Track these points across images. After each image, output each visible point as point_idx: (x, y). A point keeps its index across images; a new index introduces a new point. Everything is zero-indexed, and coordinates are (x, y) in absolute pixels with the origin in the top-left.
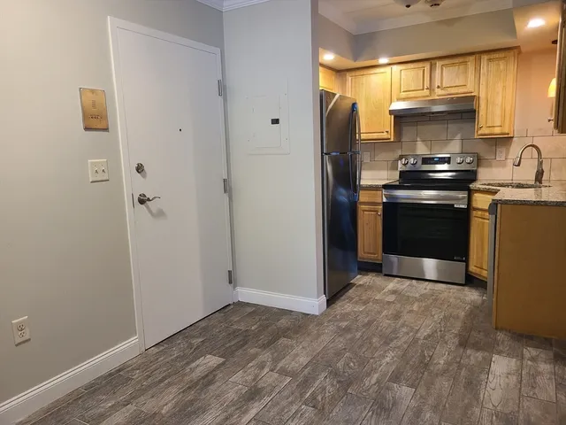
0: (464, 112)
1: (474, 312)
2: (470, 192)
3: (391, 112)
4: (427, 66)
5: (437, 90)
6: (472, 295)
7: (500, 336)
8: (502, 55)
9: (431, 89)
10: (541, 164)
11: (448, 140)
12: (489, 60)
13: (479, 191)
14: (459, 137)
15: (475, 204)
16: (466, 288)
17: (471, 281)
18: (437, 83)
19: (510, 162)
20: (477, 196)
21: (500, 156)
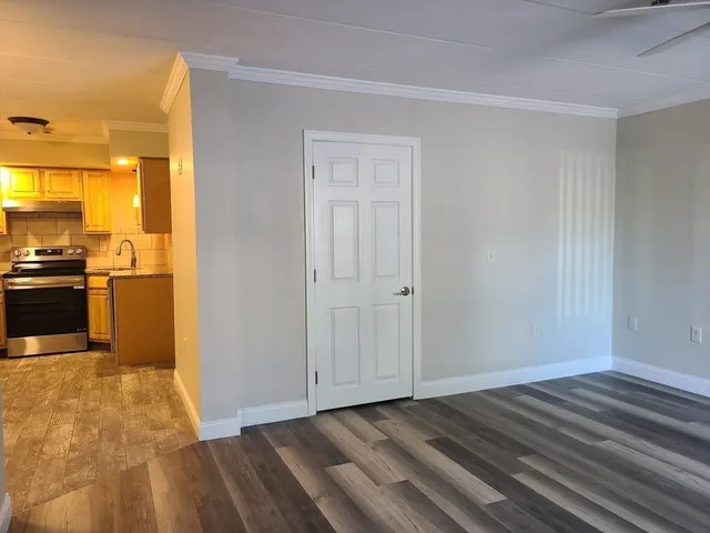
0: (71, 213)
1: (100, 362)
2: (86, 276)
3: (4, 209)
4: (36, 171)
5: (47, 194)
6: (95, 355)
7: (122, 367)
8: (98, 173)
9: (42, 192)
10: (134, 253)
11: (58, 235)
12: (90, 176)
13: (93, 274)
14: (67, 232)
15: (90, 285)
16: (89, 353)
17: (92, 346)
18: (47, 188)
19: (110, 253)
20: (91, 278)
21: (104, 248)
